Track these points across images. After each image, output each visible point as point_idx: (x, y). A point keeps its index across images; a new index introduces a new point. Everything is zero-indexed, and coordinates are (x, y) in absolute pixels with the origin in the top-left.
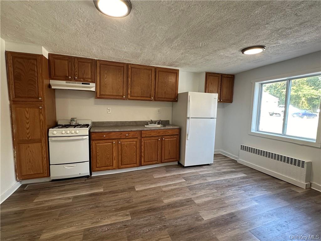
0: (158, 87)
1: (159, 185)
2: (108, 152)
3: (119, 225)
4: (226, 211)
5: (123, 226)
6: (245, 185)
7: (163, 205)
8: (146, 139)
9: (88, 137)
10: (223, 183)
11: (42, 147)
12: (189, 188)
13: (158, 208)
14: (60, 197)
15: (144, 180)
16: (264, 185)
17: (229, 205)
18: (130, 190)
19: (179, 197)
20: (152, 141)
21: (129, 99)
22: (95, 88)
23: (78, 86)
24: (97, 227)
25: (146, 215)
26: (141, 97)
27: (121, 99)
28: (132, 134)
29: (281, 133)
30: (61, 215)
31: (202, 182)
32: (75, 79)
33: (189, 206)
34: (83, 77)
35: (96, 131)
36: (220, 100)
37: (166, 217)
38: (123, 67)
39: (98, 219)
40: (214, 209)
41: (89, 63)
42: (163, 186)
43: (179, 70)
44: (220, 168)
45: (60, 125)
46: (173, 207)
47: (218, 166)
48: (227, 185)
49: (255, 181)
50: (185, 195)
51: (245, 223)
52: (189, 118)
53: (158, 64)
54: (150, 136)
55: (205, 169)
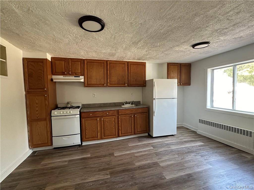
0: (130, 76)
1: (132, 151)
2: (94, 127)
3: (101, 182)
4: (184, 172)
5: (104, 182)
6: (202, 152)
7: (135, 166)
8: (122, 116)
9: (79, 116)
10: (184, 150)
11: (47, 124)
12: (156, 154)
13: (131, 169)
14: (59, 161)
15: (121, 148)
16: (218, 151)
17: (187, 168)
18: (110, 155)
19: (148, 161)
20: (127, 117)
21: (109, 86)
22: (83, 79)
23: (71, 79)
24: (85, 183)
25: (121, 175)
26: (118, 84)
27: (103, 86)
28: (111, 112)
29: (231, 108)
30: (59, 173)
31: (167, 149)
32: (69, 74)
33: (155, 168)
34: (75, 72)
35: (85, 111)
36: (180, 84)
37: (137, 176)
38: (104, 63)
39: (86, 177)
40: (175, 171)
41: (79, 62)
42: (135, 152)
43: (146, 62)
44: (182, 138)
45: (59, 107)
46: (142, 169)
47: (180, 137)
48: (187, 151)
49: (210, 148)
50: (152, 159)
51: (199, 182)
52: (154, 99)
53: (130, 59)
54: (125, 113)
55: (170, 139)
